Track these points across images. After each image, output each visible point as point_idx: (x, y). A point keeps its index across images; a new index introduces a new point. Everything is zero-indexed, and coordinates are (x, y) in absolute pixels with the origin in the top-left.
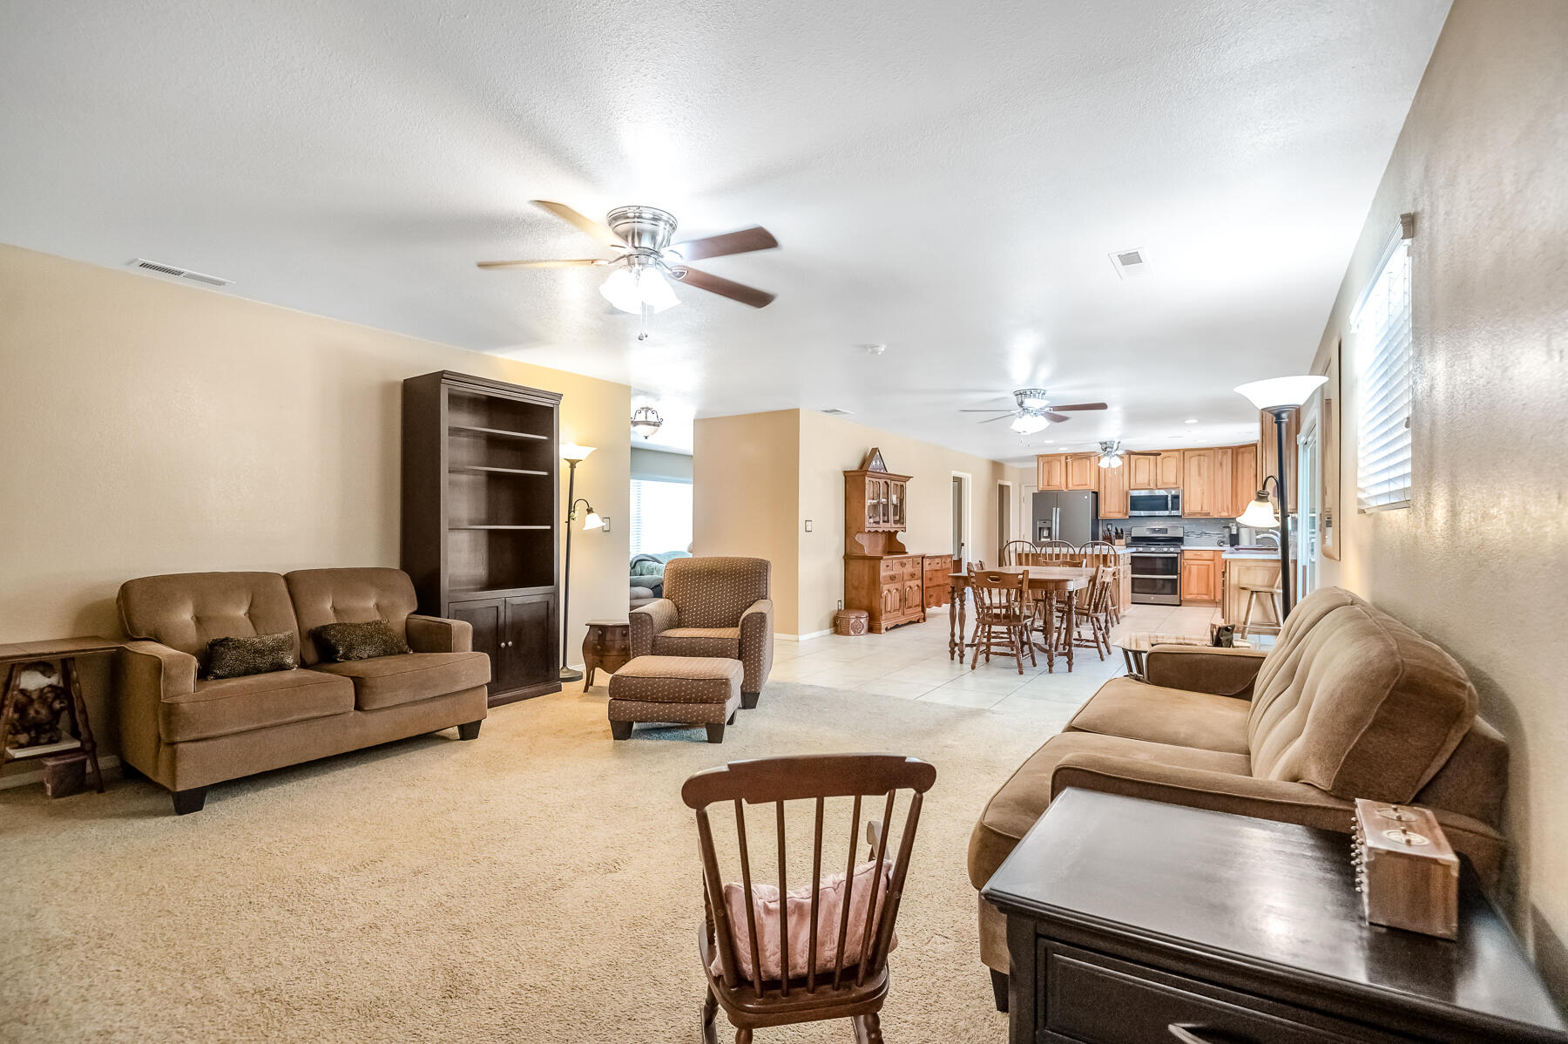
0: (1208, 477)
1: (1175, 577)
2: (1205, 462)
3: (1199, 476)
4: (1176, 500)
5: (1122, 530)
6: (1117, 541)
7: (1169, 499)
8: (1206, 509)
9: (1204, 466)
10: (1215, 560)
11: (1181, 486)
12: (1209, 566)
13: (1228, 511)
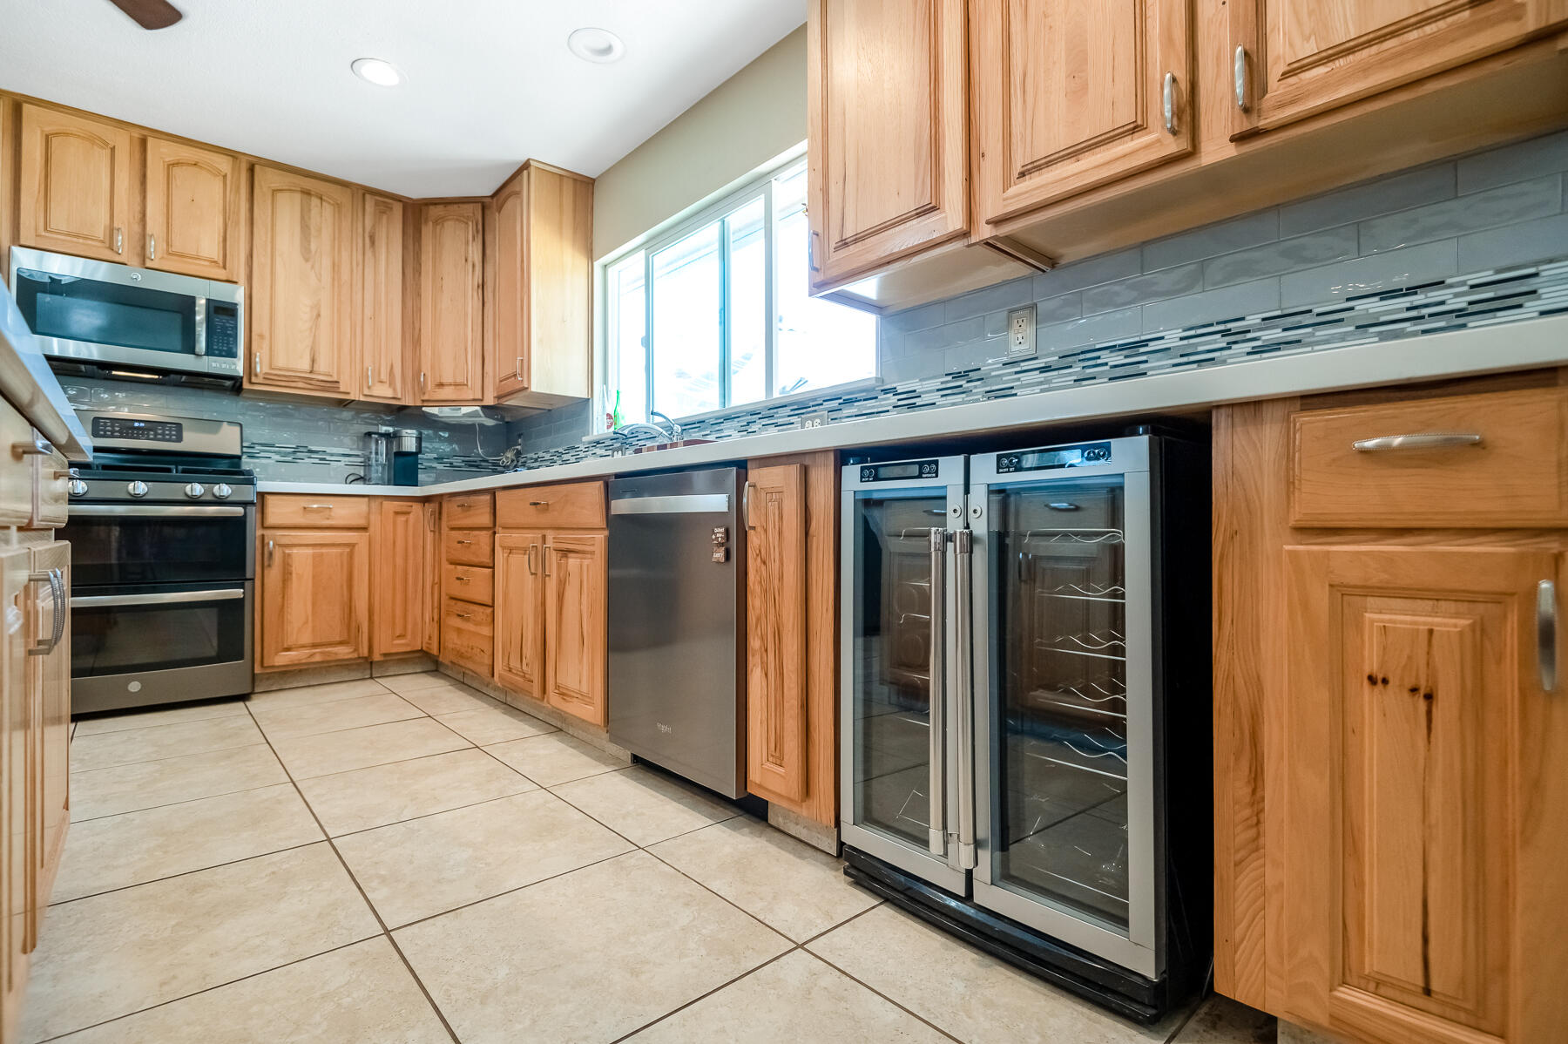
0: (335, 267)
1: (237, 593)
2: (323, 216)
3: (307, 260)
4: (219, 320)
7: (200, 317)
8: (325, 368)
9: (319, 230)
10: (372, 529)
11: (242, 278)
12: (352, 546)
13: (392, 384)
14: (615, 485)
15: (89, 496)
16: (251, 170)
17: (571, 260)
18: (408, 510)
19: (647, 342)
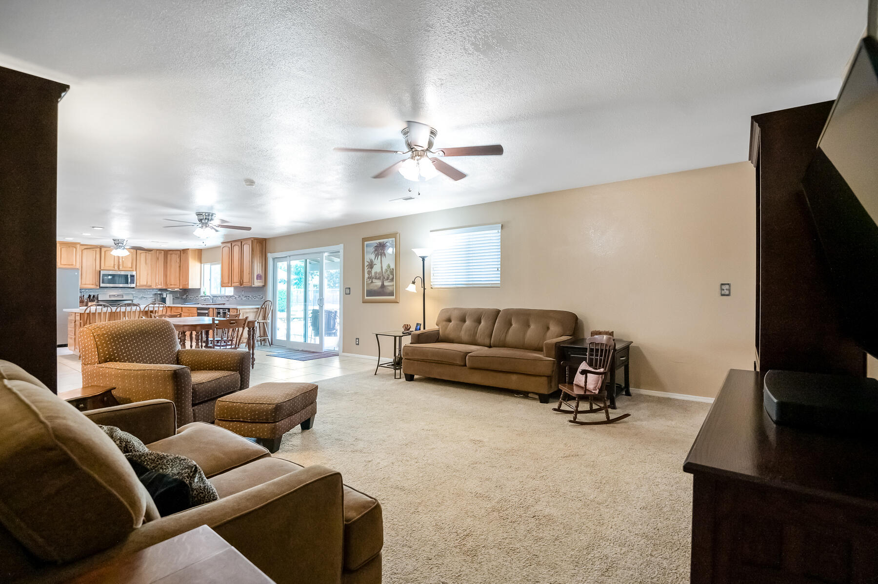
0: (151, 265)
2: (149, 257)
3: (146, 265)
4: (132, 278)
5: (94, 296)
7: (129, 276)
8: (149, 284)
11: (135, 269)
13: (161, 285)
14: (198, 309)
16: (136, 250)
17: (198, 265)
19: (210, 280)
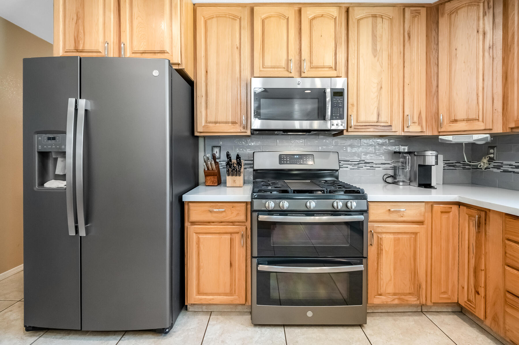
1: (359, 267)
2: (383, 28)
4: (337, 99)
5: (238, 157)
6: (229, 179)
7: (328, 98)
8: (384, 118)
9: (381, 37)
10: (426, 222)
12: (416, 234)
13: (420, 123)
15: (290, 209)
16: (347, 11)
18: (449, 210)
